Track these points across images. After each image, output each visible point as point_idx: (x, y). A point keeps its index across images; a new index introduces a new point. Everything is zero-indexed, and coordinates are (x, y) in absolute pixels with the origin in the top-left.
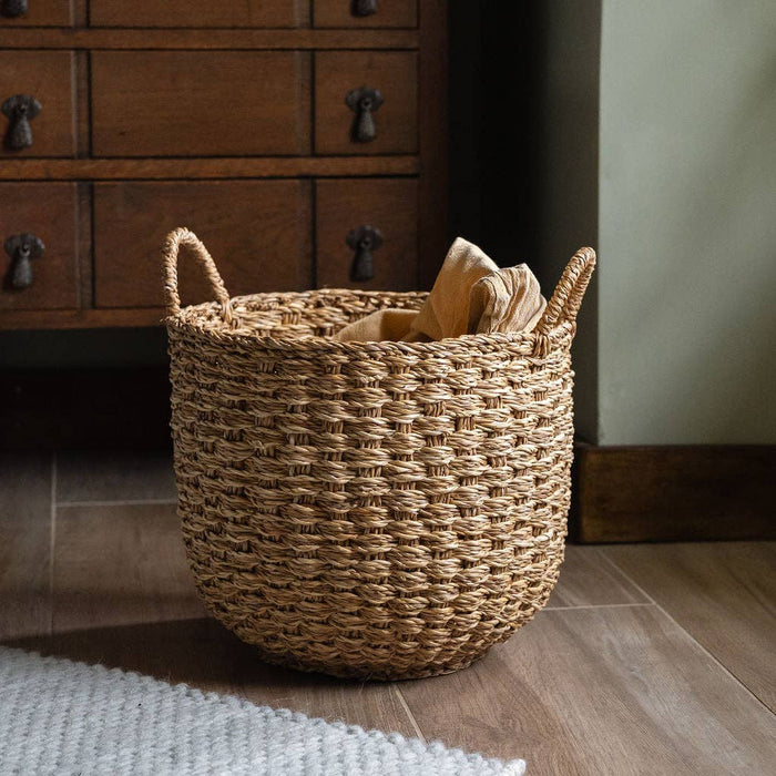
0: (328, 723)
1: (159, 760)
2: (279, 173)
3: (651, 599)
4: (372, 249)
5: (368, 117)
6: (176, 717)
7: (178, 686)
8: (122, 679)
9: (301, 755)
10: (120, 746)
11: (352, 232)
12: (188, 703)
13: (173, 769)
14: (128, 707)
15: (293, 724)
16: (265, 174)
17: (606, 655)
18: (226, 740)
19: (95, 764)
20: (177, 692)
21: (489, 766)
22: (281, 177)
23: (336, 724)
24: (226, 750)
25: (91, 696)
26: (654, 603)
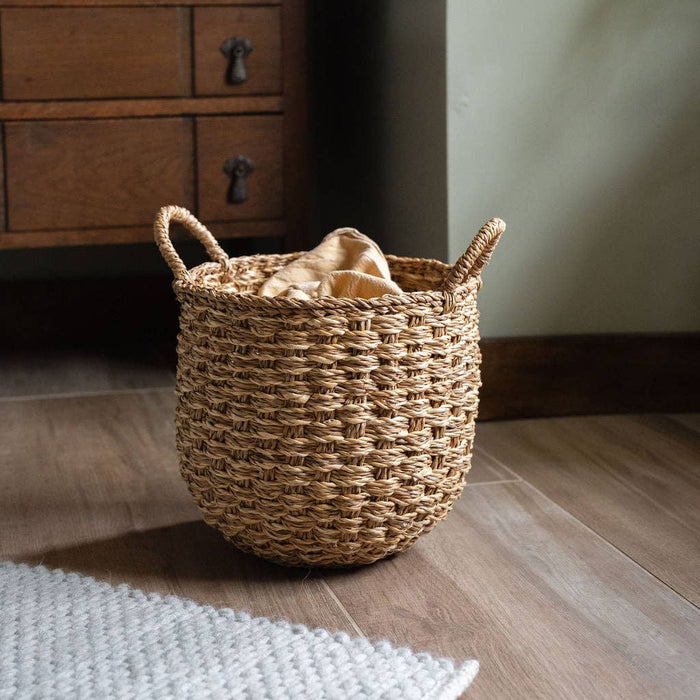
0: (272, 622)
1: (117, 674)
2: (165, 112)
3: (516, 475)
4: (245, 176)
5: (240, 63)
6: (124, 621)
7: (120, 586)
8: (64, 581)
9: (255, 661)
10: (77, 660)
11: (227, 162)
12: (131, 605)
13: (133, 684)
14: (77, 612)
15: (238, 624)
16: (152, 113)
17: (499, 534)
18: (178, 646)
19: (53, 682)
20: (119, 593)
21: (441, 667)
22: (167, 116)
23: (281, 623)
24: (181, 658)
25: (38, 601)
26: (521, 479)
